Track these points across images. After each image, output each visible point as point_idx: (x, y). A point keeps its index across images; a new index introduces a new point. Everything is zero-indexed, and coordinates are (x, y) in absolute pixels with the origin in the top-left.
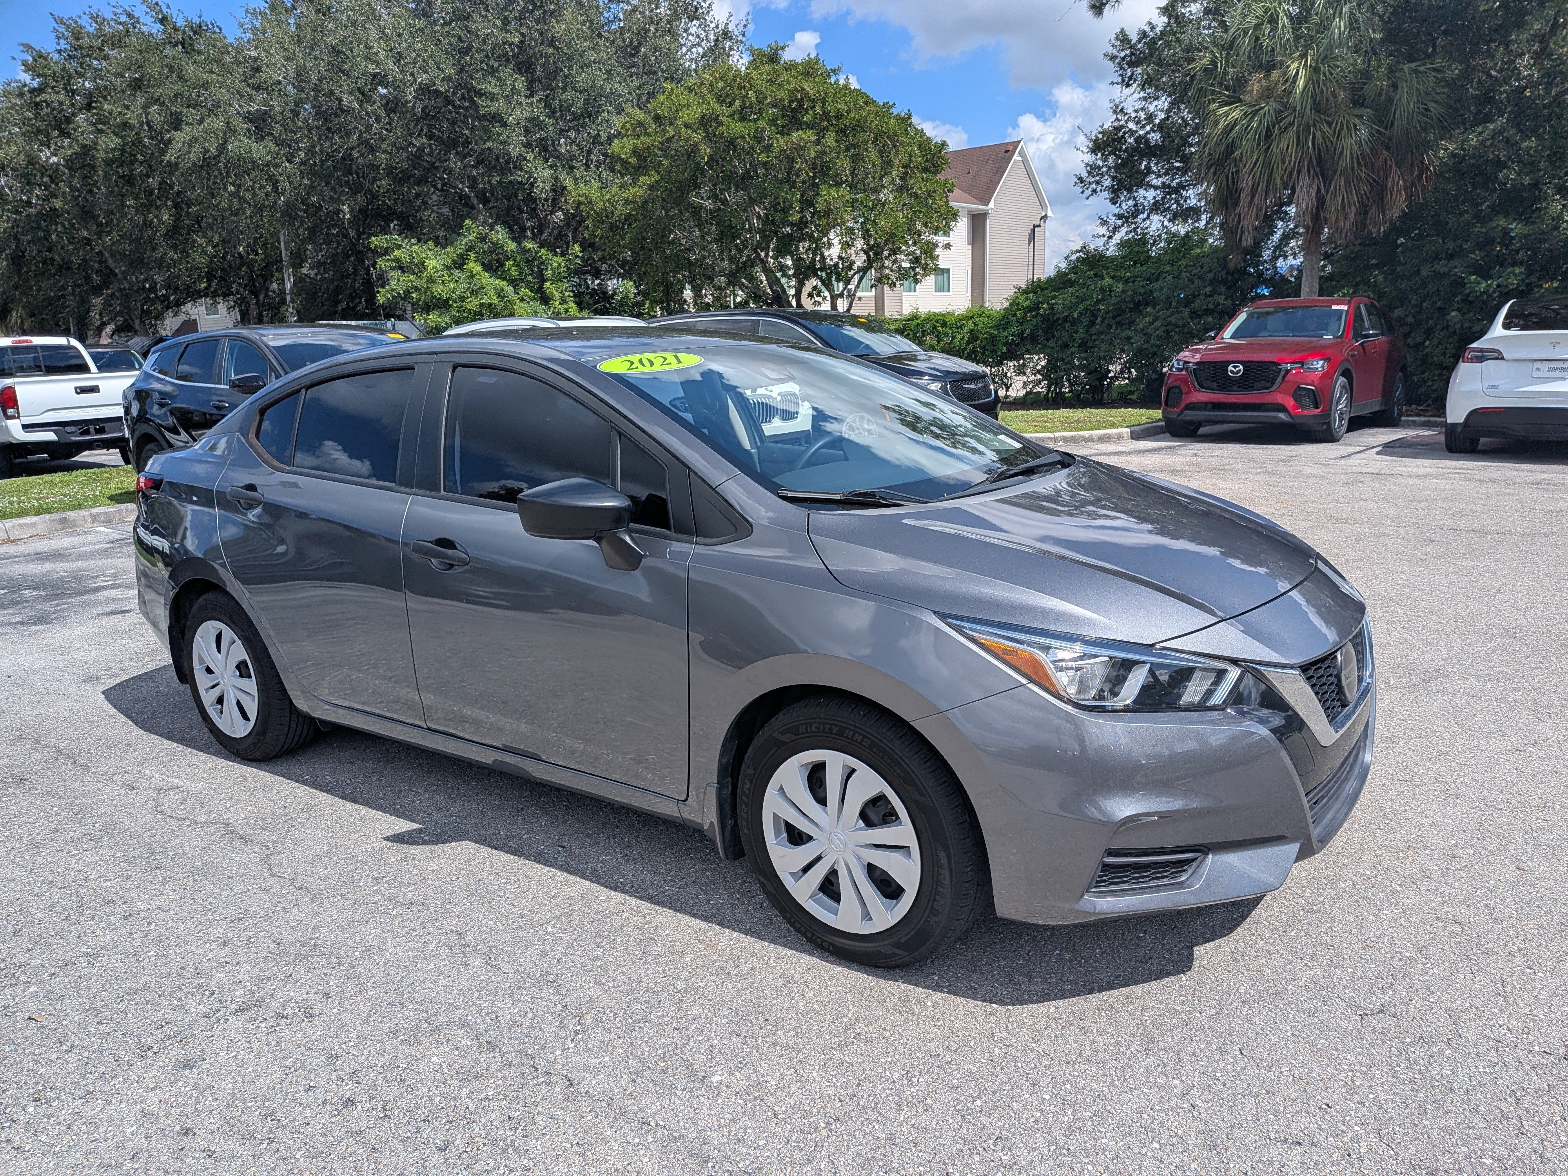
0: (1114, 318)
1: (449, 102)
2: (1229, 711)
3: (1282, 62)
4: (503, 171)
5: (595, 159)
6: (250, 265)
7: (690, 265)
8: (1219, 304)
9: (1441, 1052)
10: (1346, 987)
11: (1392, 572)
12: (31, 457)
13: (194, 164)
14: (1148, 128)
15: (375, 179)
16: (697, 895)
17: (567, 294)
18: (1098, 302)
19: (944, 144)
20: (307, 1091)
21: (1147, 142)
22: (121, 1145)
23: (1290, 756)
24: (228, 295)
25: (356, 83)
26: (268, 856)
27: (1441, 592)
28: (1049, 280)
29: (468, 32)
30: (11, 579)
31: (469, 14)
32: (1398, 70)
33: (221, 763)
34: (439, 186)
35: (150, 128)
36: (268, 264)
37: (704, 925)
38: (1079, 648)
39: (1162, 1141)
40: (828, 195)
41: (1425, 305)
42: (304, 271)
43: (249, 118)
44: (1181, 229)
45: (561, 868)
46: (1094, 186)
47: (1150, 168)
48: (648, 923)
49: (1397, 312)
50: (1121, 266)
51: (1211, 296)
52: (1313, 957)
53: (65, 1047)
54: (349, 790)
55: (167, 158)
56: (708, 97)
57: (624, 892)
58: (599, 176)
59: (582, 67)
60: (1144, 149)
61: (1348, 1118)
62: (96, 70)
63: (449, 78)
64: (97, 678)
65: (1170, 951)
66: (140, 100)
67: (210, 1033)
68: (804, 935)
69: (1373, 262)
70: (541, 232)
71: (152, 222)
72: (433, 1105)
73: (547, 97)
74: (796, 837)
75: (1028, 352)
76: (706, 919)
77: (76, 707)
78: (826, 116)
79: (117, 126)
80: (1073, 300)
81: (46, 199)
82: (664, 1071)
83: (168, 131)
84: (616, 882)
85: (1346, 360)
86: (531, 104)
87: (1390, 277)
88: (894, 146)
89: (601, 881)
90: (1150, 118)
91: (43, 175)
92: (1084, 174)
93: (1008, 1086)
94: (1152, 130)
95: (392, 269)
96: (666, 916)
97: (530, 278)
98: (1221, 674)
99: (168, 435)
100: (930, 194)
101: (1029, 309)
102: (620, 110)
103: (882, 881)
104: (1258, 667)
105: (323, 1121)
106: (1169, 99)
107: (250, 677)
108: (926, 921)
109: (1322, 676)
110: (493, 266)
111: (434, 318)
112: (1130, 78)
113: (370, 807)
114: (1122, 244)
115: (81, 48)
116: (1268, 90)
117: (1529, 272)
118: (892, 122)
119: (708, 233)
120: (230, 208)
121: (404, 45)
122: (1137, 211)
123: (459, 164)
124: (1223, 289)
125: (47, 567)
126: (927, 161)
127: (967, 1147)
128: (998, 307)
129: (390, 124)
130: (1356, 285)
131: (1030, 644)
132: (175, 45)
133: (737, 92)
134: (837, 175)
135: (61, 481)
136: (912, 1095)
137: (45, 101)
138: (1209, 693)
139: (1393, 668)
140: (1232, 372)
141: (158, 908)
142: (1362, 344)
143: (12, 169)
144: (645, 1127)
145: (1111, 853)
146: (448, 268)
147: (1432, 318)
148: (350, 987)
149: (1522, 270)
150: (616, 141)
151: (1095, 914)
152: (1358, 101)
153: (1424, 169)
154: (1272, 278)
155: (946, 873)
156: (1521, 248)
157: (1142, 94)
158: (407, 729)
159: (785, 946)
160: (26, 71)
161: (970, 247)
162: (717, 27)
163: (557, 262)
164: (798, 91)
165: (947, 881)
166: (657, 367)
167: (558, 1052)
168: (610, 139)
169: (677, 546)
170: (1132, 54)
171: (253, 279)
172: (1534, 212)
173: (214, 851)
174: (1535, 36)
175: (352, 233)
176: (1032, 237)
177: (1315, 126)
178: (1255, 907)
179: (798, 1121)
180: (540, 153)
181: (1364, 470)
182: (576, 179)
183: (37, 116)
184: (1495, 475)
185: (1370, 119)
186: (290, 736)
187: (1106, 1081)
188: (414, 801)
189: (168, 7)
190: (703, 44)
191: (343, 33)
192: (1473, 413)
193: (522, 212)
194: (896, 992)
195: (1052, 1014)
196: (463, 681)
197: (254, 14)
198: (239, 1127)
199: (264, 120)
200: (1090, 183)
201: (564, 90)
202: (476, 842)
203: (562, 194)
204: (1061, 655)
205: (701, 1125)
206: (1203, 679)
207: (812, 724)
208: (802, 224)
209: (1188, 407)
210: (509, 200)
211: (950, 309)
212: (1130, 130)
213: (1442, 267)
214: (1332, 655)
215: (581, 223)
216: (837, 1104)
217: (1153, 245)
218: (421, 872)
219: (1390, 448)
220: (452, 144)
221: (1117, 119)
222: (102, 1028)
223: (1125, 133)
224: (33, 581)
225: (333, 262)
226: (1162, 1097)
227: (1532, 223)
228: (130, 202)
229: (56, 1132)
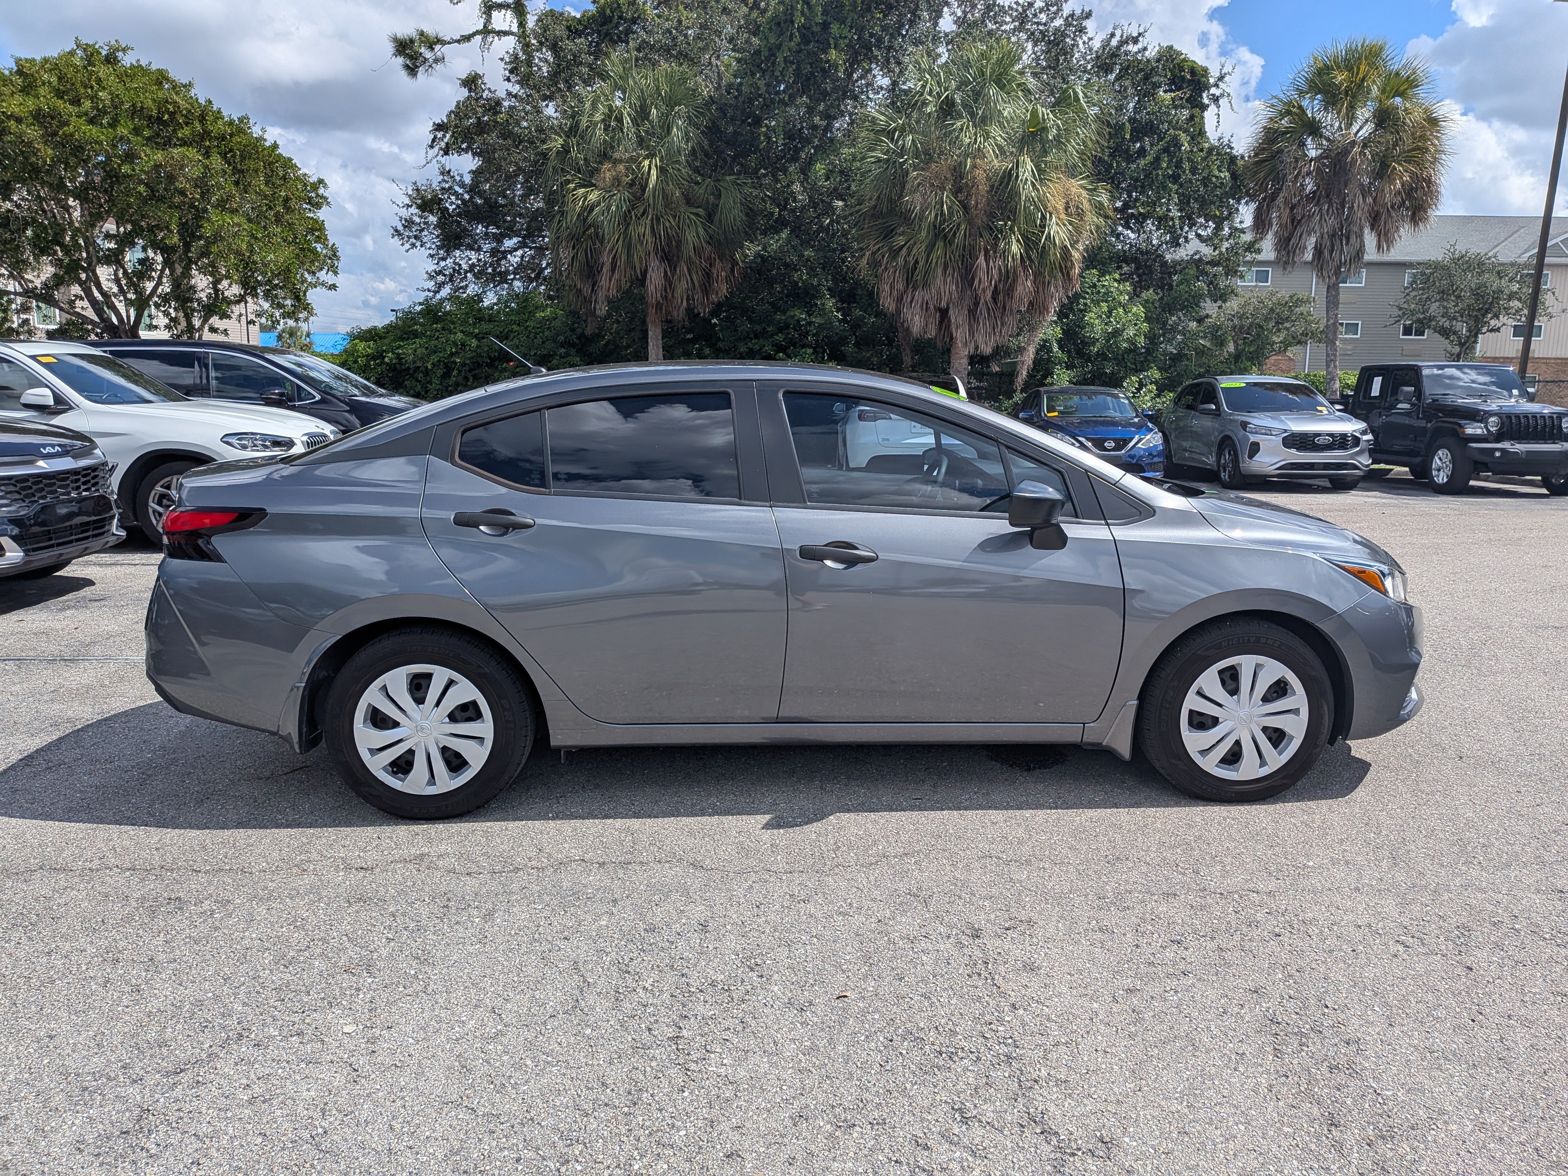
0: (470, 371)
18: (452, 354)
46: (412, 240)
107: (479, 718)
116: (617, 179)
152: (689, 201)
177: (663, 217)
185: (704, 218)
207: (1232, 639)
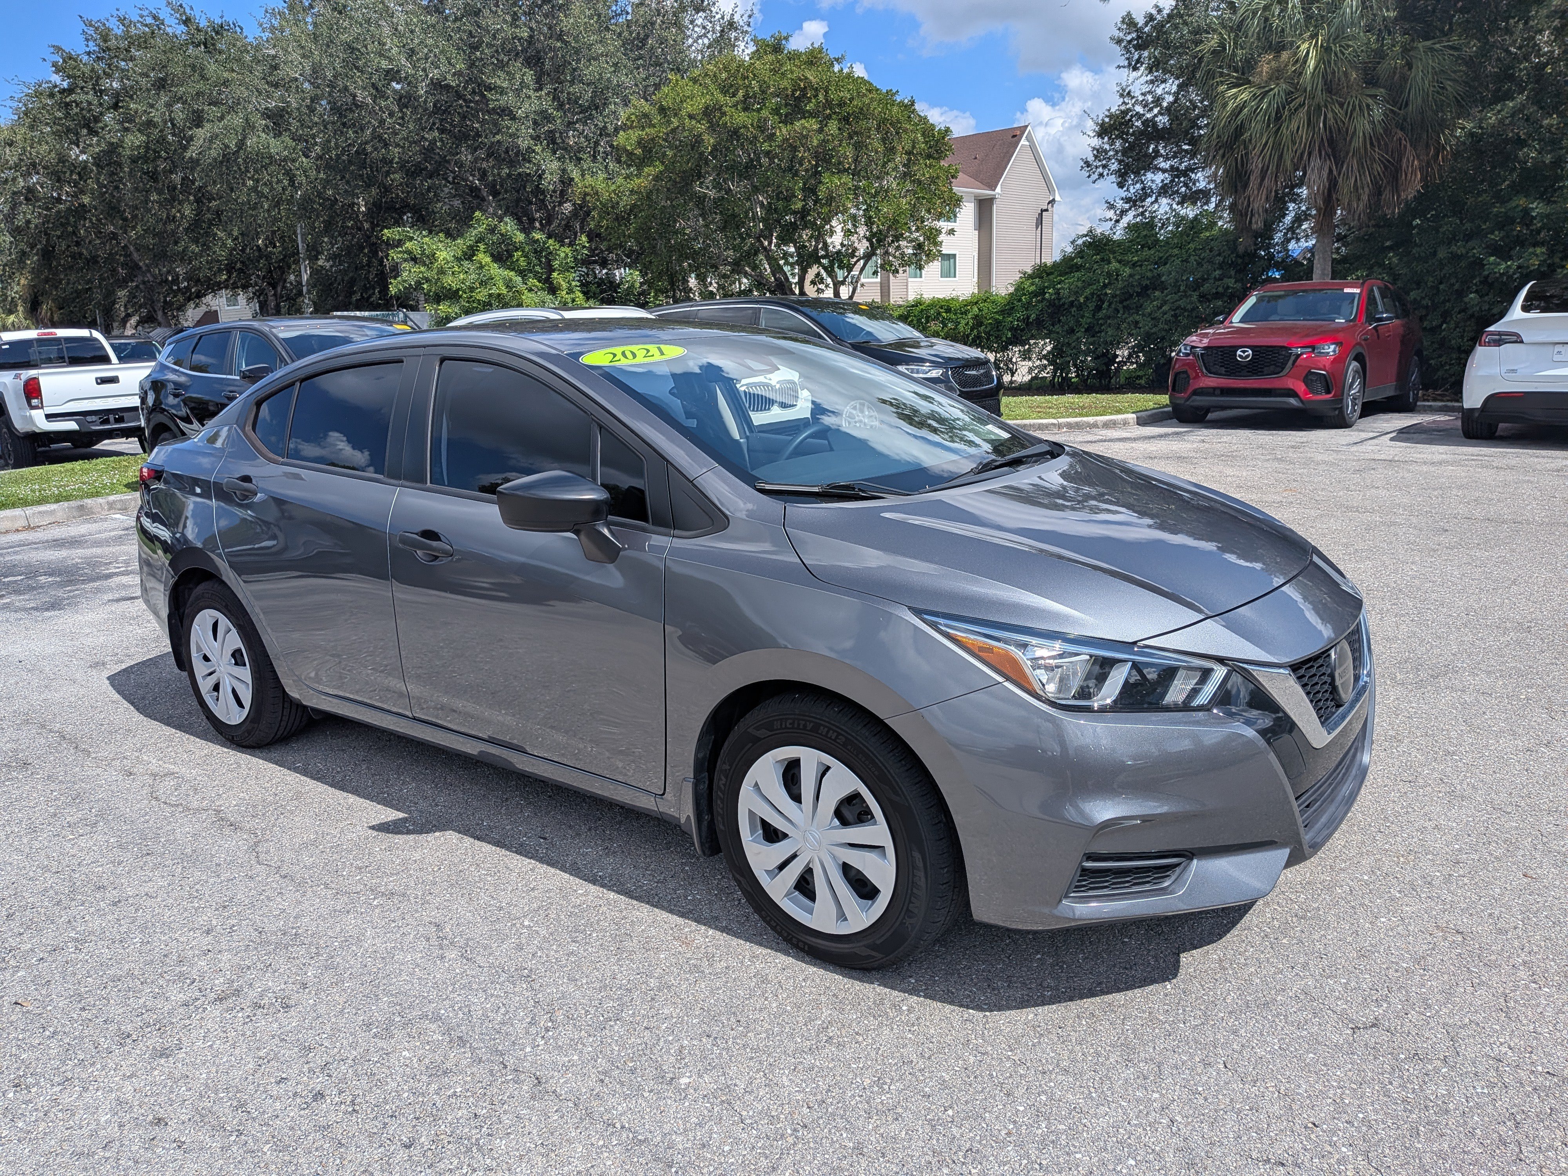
0: (1121, 302)
1: (459, 96)
2: (1215, 711)
3: (1292, 43)
4: (512, 164)
5: (602, 150)
6: (268, 257)
7: (694, 255)
8: (1228, 287)
9: (1437, 1070)
10: (1338, 998)
11: (1402, 562)
12: (53, 446)
13: (215, 159)
14: (1156, 111)
15: (388, 173)
16: (675, 890)
17: (574, 283)
18: (1105, 286)
19: (948, 130)
20: (278, 1083)
21: (1155, 124)
22: (93, 1134)
23: (1278, 757)
24: (248, 287)
25: (370, 78)
26: (256, 844)
27: (1453, 584)
28: (1055, 265)
29: (479, 27)
30: (29, 565)
31: (480, 10)
32: (1413, 48)
33: (217, 749)
34: (450, 179)
35: (173, 125)
36: (285, 257)
37: (680, 921)
38: (1058, 646)
39: (1139, 1158)
40: (831, 182)
41: (1442, 287)
42: (320, 263)
43: (267, 114)
44: (1190, 212)
45: (541, 860)
46: (1100, 170)
47: (1158, 151)
48: (625, 918)
49: (1413, 295)
50: (1128, 250)
51: (1220, 279)
52: (1305, 966)
53: (47, 1033)
54: (339, 778)
55: (188, 155)
56: (712, 87)
57: (602, 886)
58: (606, 167)
59: (589, 60)
60: (1152, 133)
61: (1335, 1139)
62: (123, 70)
63: (459, 74)
64: (104, 664)
65: (1155, 957)
66: (164, 99)
67: (188, 1022)
68: (780, 934)
69: (1388, 244)
70: (549, 223)
71: (174, 217)
72: (401, 1100)
73: (555, 89)
74: (772, 835)
75: (1033, 337)
76: (682, 915)
77: (82, 691)
78: (829, 104)
79: (142, 124)
80: (1080, 284)
81: (75, 196)
82: (633, 1071)
83: (190, 128)
84: (595, 875)
85: (1359, 344)
86: (540, 98)
87: (1405, 259)
88: (897, 133)
89: (581, 874)
90: (1158, 101)
91: (72, 172)
92: (1091, 158)
93: (981, 1097)
94: (1160, 113)
95: (405, 260)
96: (643, 912)
97: (538, 268)
98: (1206, 673)
99: (182, 425)
100: (933, 180)
101: (1035, 294)
102: (626, 102)
103: (858, 880)
104: (1245, 666)
105: (292, 1114)
106: (1177, 82)
107: (245, 665)
108: (902, 923)
109: (1315, 675)
110: (502, 257)
111: (444, 308)
112: (1138, 61)
113: (359, 795)
114: (1130, 227)
115: (109, 49)
116: (1278, 71)
117: (1551, 252)
118: (895, 109)
119: (712, 222)
120: (249, 202)
121: (416, 41)
122: (1145, 194)
123: (469, 157)
124: (1233, 273)
125: (63, 553)
126: (930, 147)
127: (936, 1159)
128: (1003, 292)
129: (402, 118)
130: (1370, 268)
131: (1006, 642)
132: (198, 45)
133: (740, 82)
134: (840, 163)
135: (81, 470)
136: (882, 1103)
137: (75, 101)
138: (1195, 692)
139: (1400, 663)
140: (1240, 356)
141: (147, 894)
142: (1375, 328)
143: (44, 168)
144: (610, 1129)
145: (1090, 857)
146: (458, 259)
147: (1449, 301)
148: (328, 978)
149: (1544, 250)
150: (621, 133)
151: (1074, 920)
152: (1371, 80)
153: (1440, 148)
154: (1283, 261)
155: (921, 874)
156: (1542, 228)
157: (1149, 78)
158: (395, 719)
159: (761, 945)
160: (57, 72)
161: (977, 232)
162: (723, 18)
163: (564, 252)
164: (801, 80)
165: (922, 882)
166: (640, 359)
167: (528, 1049)
168: (617, 130)
169: (658, 540)
170: (1139, 37)
171: (270, 271)
172: (1555, 190)
173: (204, 838)
174: (1555, 12)
175: (366, 226)
176: (1040, 221)
177: (1326, 107)
178: (1246, 912)
179: (764, 1127)
180: (548, 145)
181: (1377, 457)
182: (583, 171)
183: (67, 115)
184: (1513, 462)
185: (1385, 100)
186: (284, 724)
187: (1083, 1093)
188: (401, 790)
189: (192, 8)
190: (709, 35)
191: (357, 30)
192: (1492, 399)
193: (531, 203)
194: (871, 995)
195: (1030, 1021)
196: (454, 672)
197: (273, 14)
198: (210, 1118)
199: (282, 116)
200: (1097, 167)
201: (572, 82)
202: (460, 832)
203: (570, 184)
204: (1039, 653)
205: (667, 1128)
206: (1187, 678)
207: (787, 719)
208: (804, 213)
209: (1196, 393)
210: (518, 192)
211: (954, 294)
212: (1137, 113)
213: (1458, 248)
214: (1325, 653)
215: (588, 213)
216: (805, 1110)
217: (1161, 228)
218: (404, 863)
219: (1404, 435)
220: (462, 137)
221: (1124, 103)
222: (84, 1014)
223: (1132, 116)
224: (49, 567)
225: (348, 254)
226: (1140, 1111)
227: (1555, 202)
228: (154, 197)
229: (33, 1119)
